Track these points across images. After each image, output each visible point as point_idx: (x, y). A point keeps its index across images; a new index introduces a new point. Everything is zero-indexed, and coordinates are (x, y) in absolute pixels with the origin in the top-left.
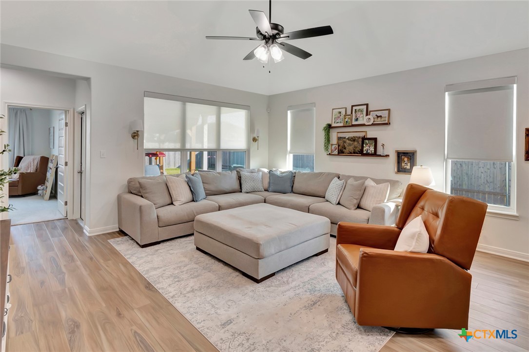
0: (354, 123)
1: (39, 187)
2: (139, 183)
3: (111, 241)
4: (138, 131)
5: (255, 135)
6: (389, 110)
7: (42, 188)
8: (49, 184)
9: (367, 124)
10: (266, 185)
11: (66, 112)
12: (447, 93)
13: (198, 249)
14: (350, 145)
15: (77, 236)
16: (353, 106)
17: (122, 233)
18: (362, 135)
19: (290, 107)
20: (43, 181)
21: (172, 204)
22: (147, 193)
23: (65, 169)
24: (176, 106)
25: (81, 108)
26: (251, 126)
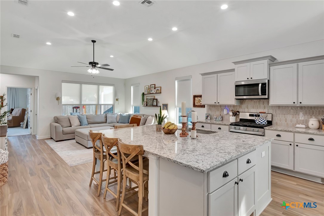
0: (151, 92)
1: (21, 123)
2: (57, 118)
3: (46, 141)
4: (58, 97)
5: (117, 98)
6: (161, 87)
7: (22, 123)
8: (25, 122)
9: (154, 93)
10: (118, 120)
11: (31, 89)
12: (176, 81)
13: (77, 142)
14: (150, 102)
15: (33, 139)
16: (151, 85)
17: (52, 138)
18: (153, 97)
19: (132, 85)
20: (23, 120)
21: (71, 126)
22: (60, 122)
23: (31, 113)
24: (78, 86)
25: (36, 88)
26: (115, 93)
